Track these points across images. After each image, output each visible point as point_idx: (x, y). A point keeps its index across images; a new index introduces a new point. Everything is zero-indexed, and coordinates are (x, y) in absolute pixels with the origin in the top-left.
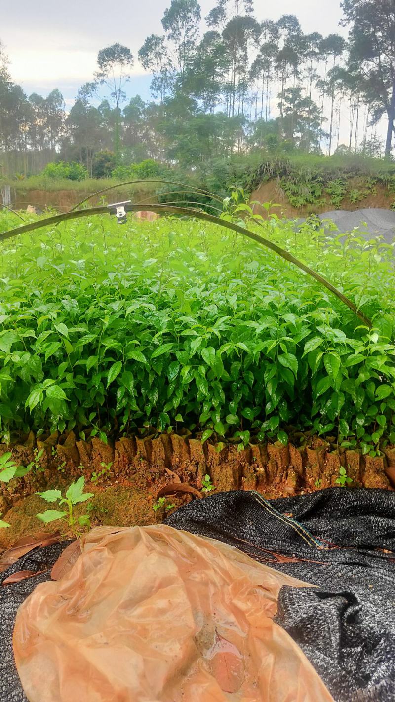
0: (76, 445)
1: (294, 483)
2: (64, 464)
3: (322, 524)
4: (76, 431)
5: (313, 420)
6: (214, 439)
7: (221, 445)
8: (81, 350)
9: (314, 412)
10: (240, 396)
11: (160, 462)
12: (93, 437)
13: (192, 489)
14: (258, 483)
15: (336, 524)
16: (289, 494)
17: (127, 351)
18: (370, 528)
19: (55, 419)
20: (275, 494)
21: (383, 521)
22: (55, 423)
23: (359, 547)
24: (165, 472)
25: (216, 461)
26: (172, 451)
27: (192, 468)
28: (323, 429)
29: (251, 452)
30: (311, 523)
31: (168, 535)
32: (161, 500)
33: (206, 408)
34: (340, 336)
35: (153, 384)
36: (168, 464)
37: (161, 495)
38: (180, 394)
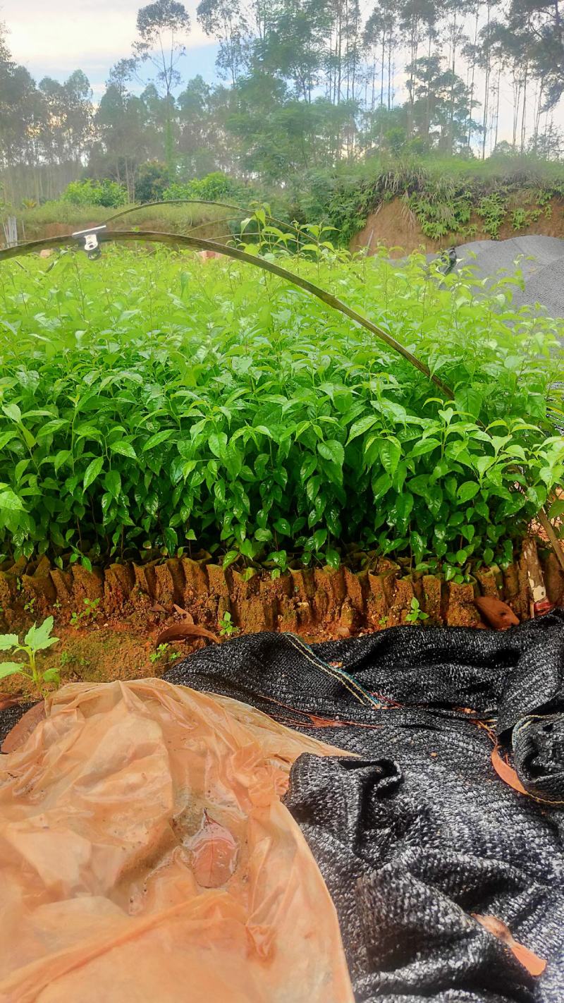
0: (50, 575)
1: (350, 622)
2: (32, 601)
3: (381, 676)
4: (51, 554)
5: (378, 534)
6: (240, 564)
7: (250, 572)
8: (50, 441)
9: (379, 523)
10: (270, 504)
11: (166, 597)
12: (73, 564)
13: (206, 633)
14: (300, 622)
15: (401, 675)
16: (340, 636)
17: (112, 441)
18: (448, 681)
19: (18, 540)
20: (322, 636)
21: (466, 671)
22: (18, 544)
23: (431, 705)
24: (174, 610)
25: (244, 594)
26: (184, 580)
27: (210, 604)
28: (389, 546)
29: (292, 579)
30: (364, 675)
31: (161, 692)
32: (162, 647)
33: (227, 520)
34: (400, 414)
35: (151, 488)
36: (179, 599)
37: (162, 641)
38: (189, 501)
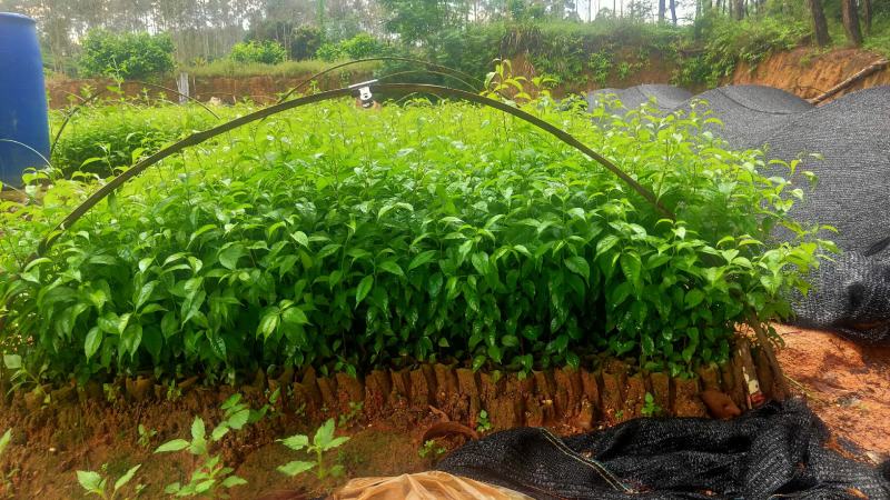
0: (317, 384)
1: (590, 417)
2: (304, 406)
3: (630, 463)
4: (316, 366)
5: (608, 337)
6: (486, 368)
7: (497, 374)
8: (320, 264)
9: (609, 328)
10: (519, 312)
11: (423, 399)
12: (338, 372)
13: (464, 428)
14: (545, 419)
15: (647, 463)
16: (584, 429)
17: (378, 263)
18: (688, 466)
19: (290, 351)
20: (568, 429)
21: (703, 456)
22: (290, 355)
23: (676, 488)
24: (430, 410)
25: (492, 394)
26: (437, 384)
27: (462, 404)
28: (621, 347)
29: (535, 380)
30: (615, 463)
32: (430, 443)
33: (477, 329)
34: (640, 233)
35: (411, 302)
36: (433, 401)
37: (428, 437)
38: (444, 313)
